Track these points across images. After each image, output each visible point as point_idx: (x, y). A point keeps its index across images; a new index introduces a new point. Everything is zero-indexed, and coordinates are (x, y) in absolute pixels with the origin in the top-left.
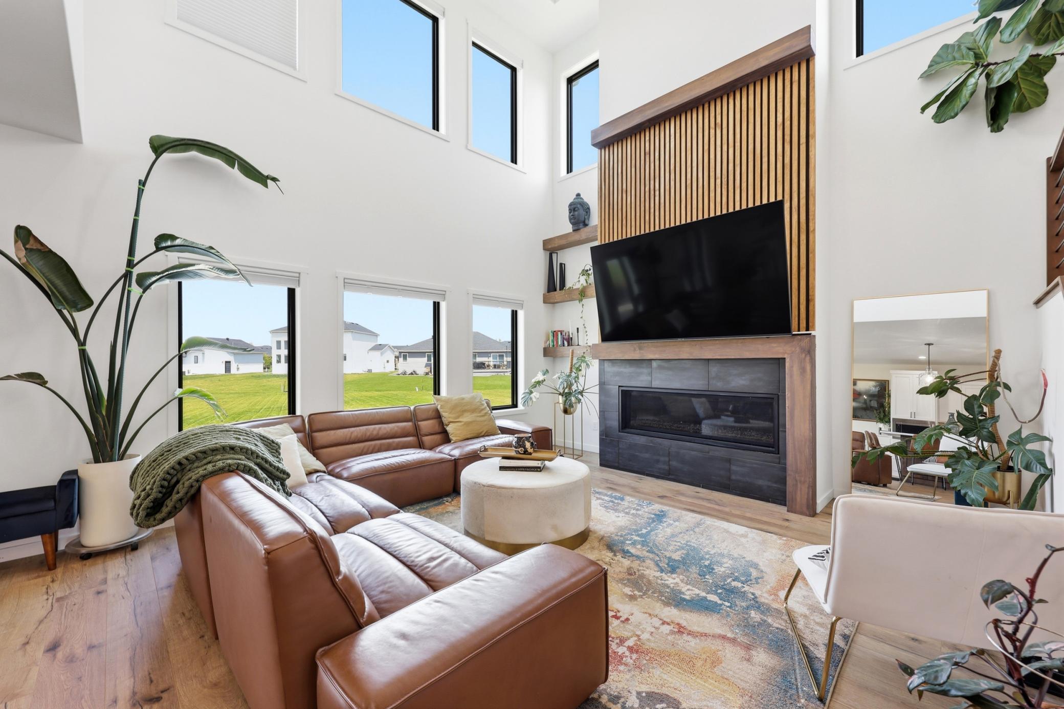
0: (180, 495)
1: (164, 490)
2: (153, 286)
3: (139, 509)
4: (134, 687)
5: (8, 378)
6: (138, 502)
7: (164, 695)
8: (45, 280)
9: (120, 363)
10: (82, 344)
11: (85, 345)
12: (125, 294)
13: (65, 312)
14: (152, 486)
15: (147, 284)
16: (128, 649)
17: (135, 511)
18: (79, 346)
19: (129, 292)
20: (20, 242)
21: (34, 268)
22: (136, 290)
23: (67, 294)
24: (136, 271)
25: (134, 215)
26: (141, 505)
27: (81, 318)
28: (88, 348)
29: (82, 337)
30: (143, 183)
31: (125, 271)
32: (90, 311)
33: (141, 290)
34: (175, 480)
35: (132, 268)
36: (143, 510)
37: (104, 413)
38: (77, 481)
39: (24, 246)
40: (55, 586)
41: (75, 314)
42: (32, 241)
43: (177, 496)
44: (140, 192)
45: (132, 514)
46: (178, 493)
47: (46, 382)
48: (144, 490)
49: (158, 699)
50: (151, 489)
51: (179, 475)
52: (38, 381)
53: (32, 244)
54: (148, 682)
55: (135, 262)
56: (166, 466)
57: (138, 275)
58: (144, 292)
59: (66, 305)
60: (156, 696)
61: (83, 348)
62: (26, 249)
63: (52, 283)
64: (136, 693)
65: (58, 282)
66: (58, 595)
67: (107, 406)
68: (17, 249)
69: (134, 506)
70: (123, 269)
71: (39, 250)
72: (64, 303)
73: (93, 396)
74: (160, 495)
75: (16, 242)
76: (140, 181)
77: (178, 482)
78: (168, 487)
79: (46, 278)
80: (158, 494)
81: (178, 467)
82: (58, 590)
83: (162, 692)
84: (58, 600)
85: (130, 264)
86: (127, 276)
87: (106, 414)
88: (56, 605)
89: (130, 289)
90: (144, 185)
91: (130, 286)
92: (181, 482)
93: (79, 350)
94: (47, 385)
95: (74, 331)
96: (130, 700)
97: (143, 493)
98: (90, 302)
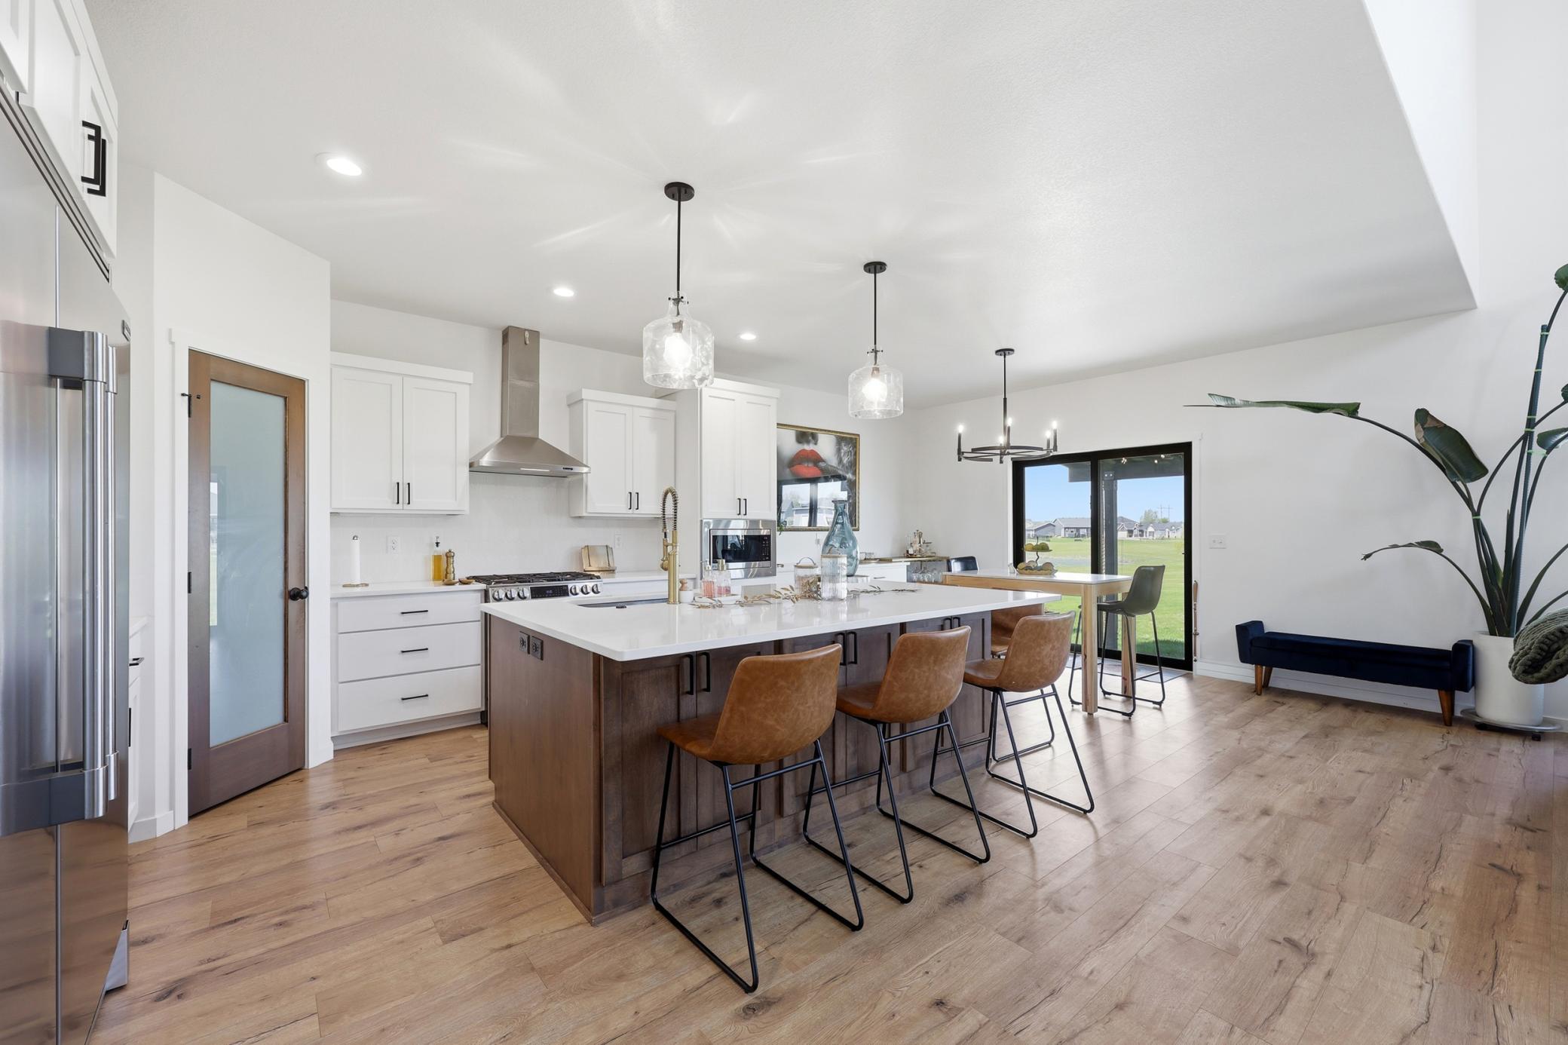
0: (1561, 660)
1: (1544, 654)
2: (1560, 444)
3: (1516, 663)
5: (1410, 545)
6: (1516, 658)
8: (1441, 454)
9: (1518, 534)
10: (1476, 513)
11: (1479, 515)
12: (1525, 458)
13: (1459, 483)
14: (1531, 647)
15: (1552, 443)
17: (1513, 664)
18: (1473, 516)
19: (1529, 455)
20: (1419, 424)
21: (1429, 445)
22: (1537, 452)
23: (1461, 464)
24: (1538, 430)
25: (1535, 367)
26: (1519, 660)
27: (1475, 488)
28: (1482, 517)
29: (1476, 507)
30: (1546, 329)
31: (1523, 433)
32: (1485, 480)
33: (1545, 451)
34: (1555, 646)
35: (1533, 428)
36: (1521, 665)
37: (1500, 585)
38: (1471, 648)
39: (1422, 426)
40: (1450, 737)
41: (1470, 485)
42: (1429, 419)
43: (1557, 660)
44: (1543, 340)
45: (1510, 667)
46: (1558, 658)
47: (1442, 550)
48: (1523, 648)
50: (1530, 649)
51: (1561, 643)
52: (1435, 549)
53: (1429, 424)
55: (1536, 421)
56: (1546, 631)
57: (1540, 435)
58: (1548, 453)
59: (1460, 477)
61: (1477, 517)
62: (1424, 429)
63: (1447, 456)
65: (1452, 455)
66: (1452, 742)
67: (1504, 579)
68: (1417, 432)
69: (1511, 661)
70: (1521, 430)
71: (1436, 427)
72: (1458, 475)
73: (1488, 567)
74: (1538, 657)
75: (1416, 425)
76: (1543, 327)
77: (1559, 649)
78: (1547, 652)
79: (1441, 452)
80: (1536, 655)
81: (1558, 634)
82: (1453, 739)
84: (1452, 745)
85: (1531, 423)
86: (1527, 438)
87: (1503, 587)
88: (1449, 748)
89: (1530, 451)
90: (1548, 330)
91: (1530, 448)
92: (1563, 649)
93: (1474, 520)
94: (1442, 553)
95: (1468, 502)
97: (1521, 652)
98: (1485, 471)
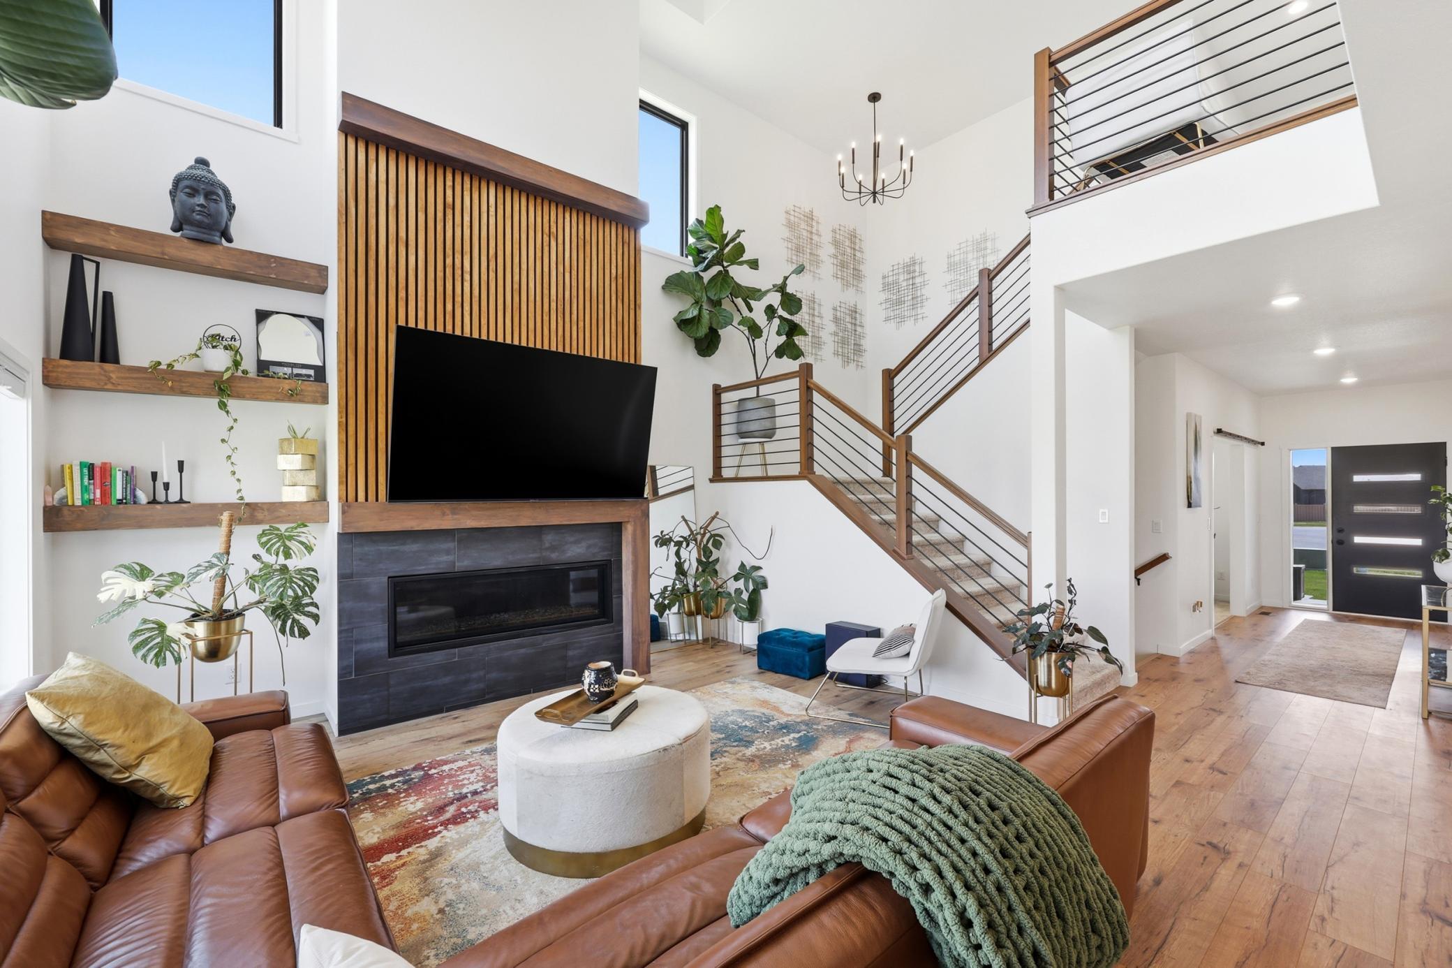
4: (1221, 864)
7: (1205, 843)
16: (1202, 901)
49: (1210, 843)
54: (1208, 859)
60: (1209, 846)
64: (1222, 859)
83: (1203, 845)
96: (1229, 858)
